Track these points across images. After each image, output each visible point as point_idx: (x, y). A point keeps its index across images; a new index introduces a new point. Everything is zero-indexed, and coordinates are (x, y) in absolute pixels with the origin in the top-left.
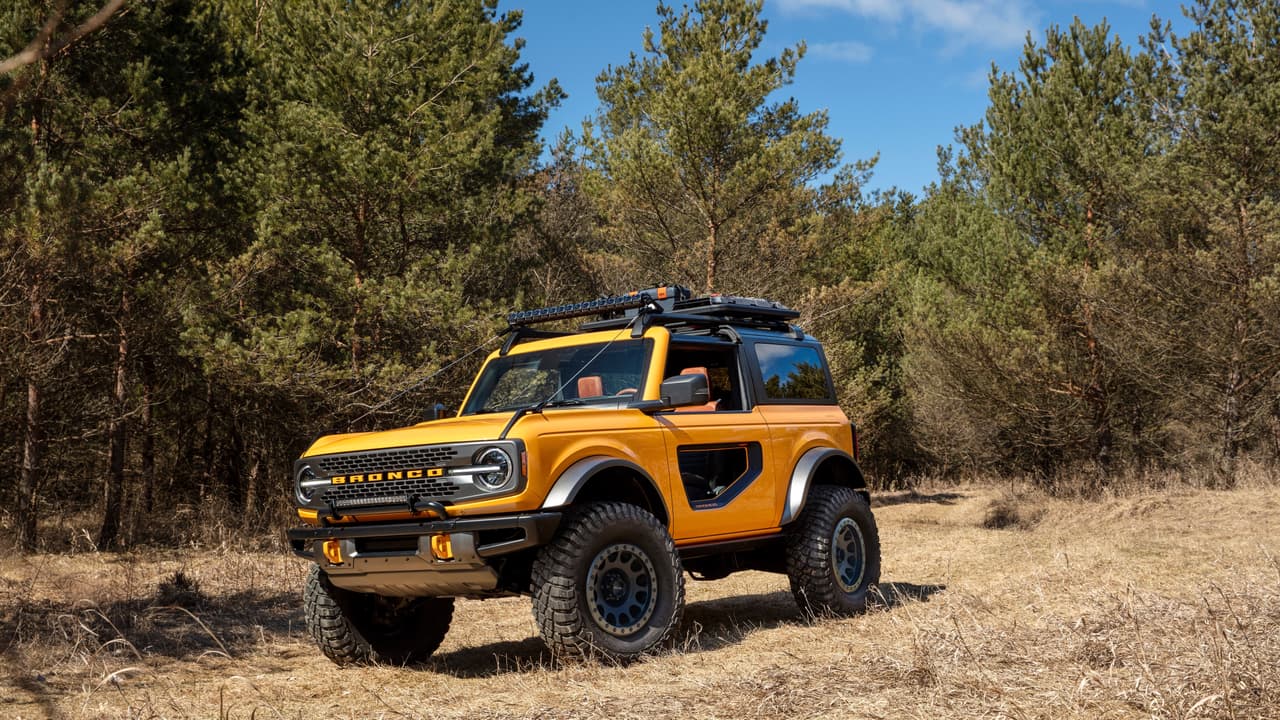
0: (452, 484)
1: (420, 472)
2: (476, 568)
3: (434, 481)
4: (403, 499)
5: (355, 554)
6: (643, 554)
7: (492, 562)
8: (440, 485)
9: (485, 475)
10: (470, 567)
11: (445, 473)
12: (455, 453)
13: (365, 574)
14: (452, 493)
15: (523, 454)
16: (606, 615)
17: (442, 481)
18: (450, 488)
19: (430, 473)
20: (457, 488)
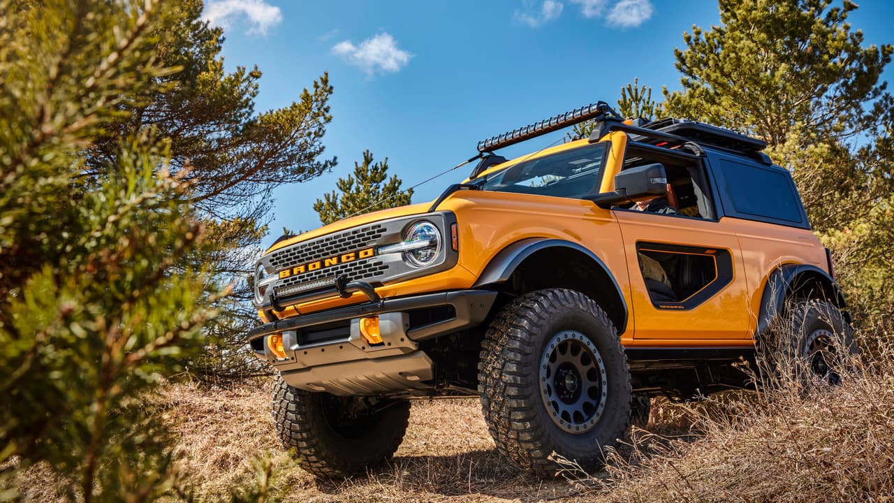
0: (381, 263)
1: (352, 254)
2: (408, 354)
3: (365, 262)
4: (332, 281)
5: (296, 346)
6: (591, 344)
7: (424, 345)
8: (370, 265)
9: (414, 252)
10: (401, 352)
11: (376, 254)
12: (385, 230)
13: (309, 369)
14: (382, 273)
15: (454, 227)
16: (560, 412)
17: (372, 262)
18: (380, 268)
19: (362, 254)
20: (386, 267)
